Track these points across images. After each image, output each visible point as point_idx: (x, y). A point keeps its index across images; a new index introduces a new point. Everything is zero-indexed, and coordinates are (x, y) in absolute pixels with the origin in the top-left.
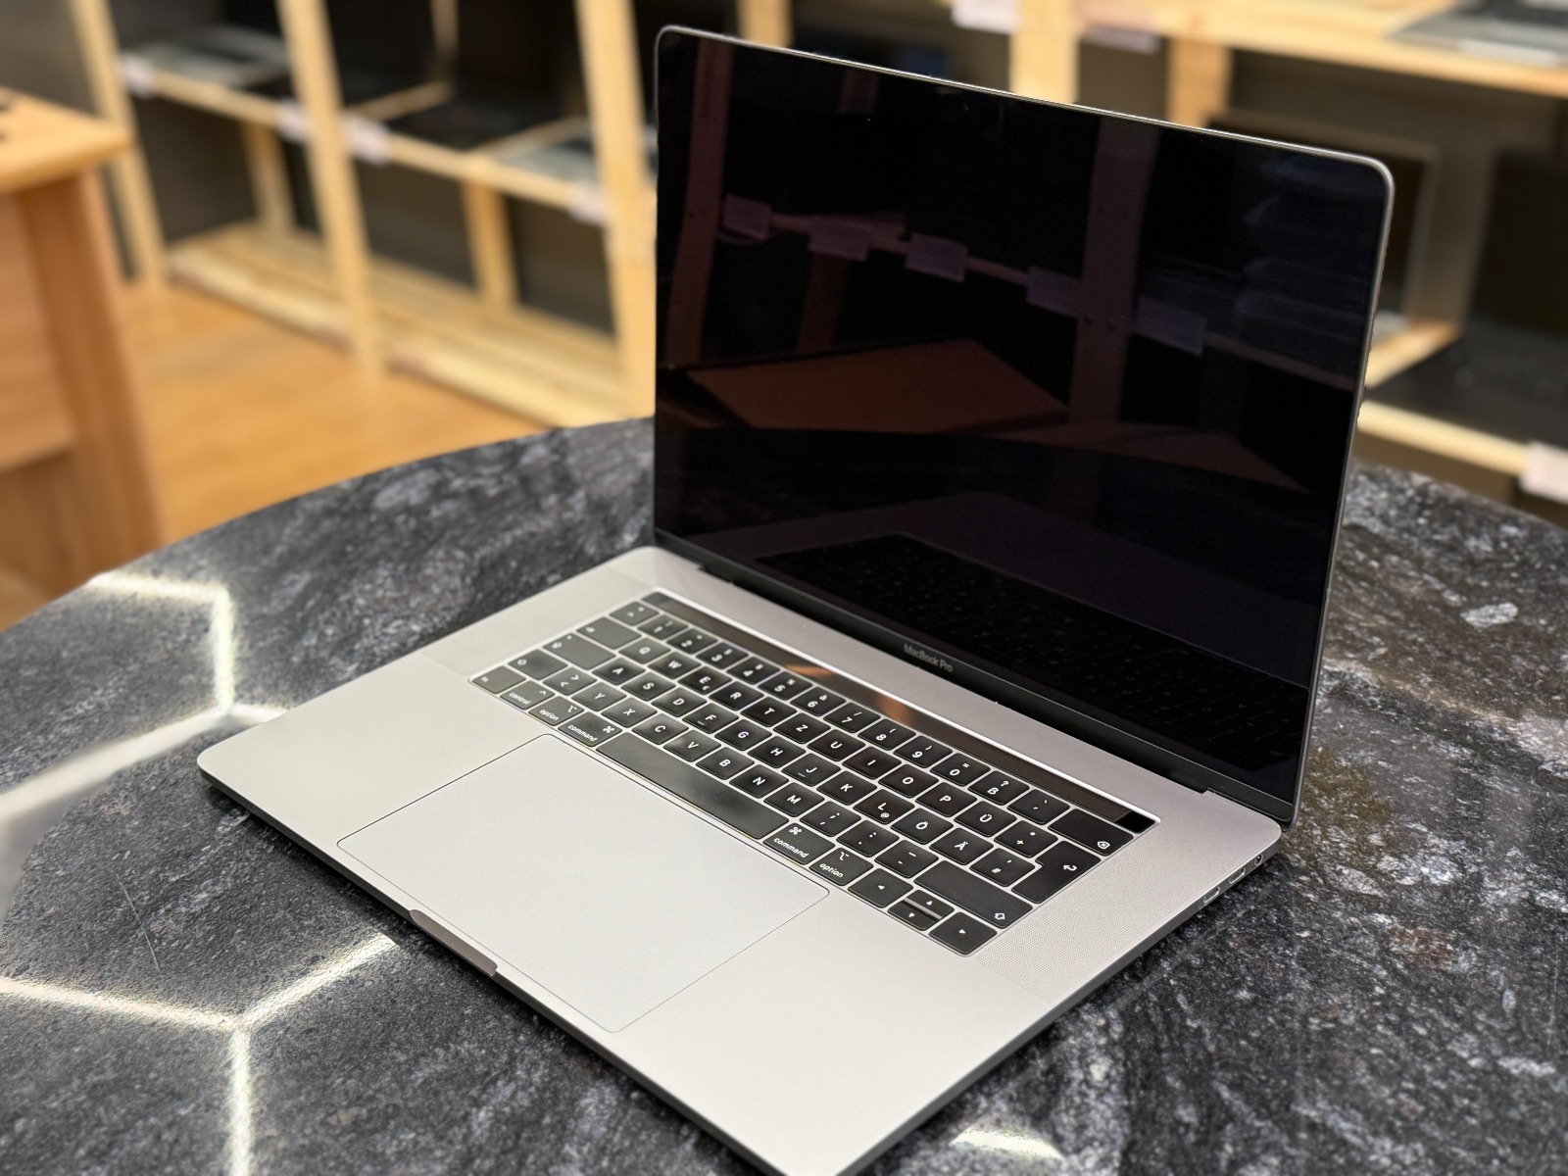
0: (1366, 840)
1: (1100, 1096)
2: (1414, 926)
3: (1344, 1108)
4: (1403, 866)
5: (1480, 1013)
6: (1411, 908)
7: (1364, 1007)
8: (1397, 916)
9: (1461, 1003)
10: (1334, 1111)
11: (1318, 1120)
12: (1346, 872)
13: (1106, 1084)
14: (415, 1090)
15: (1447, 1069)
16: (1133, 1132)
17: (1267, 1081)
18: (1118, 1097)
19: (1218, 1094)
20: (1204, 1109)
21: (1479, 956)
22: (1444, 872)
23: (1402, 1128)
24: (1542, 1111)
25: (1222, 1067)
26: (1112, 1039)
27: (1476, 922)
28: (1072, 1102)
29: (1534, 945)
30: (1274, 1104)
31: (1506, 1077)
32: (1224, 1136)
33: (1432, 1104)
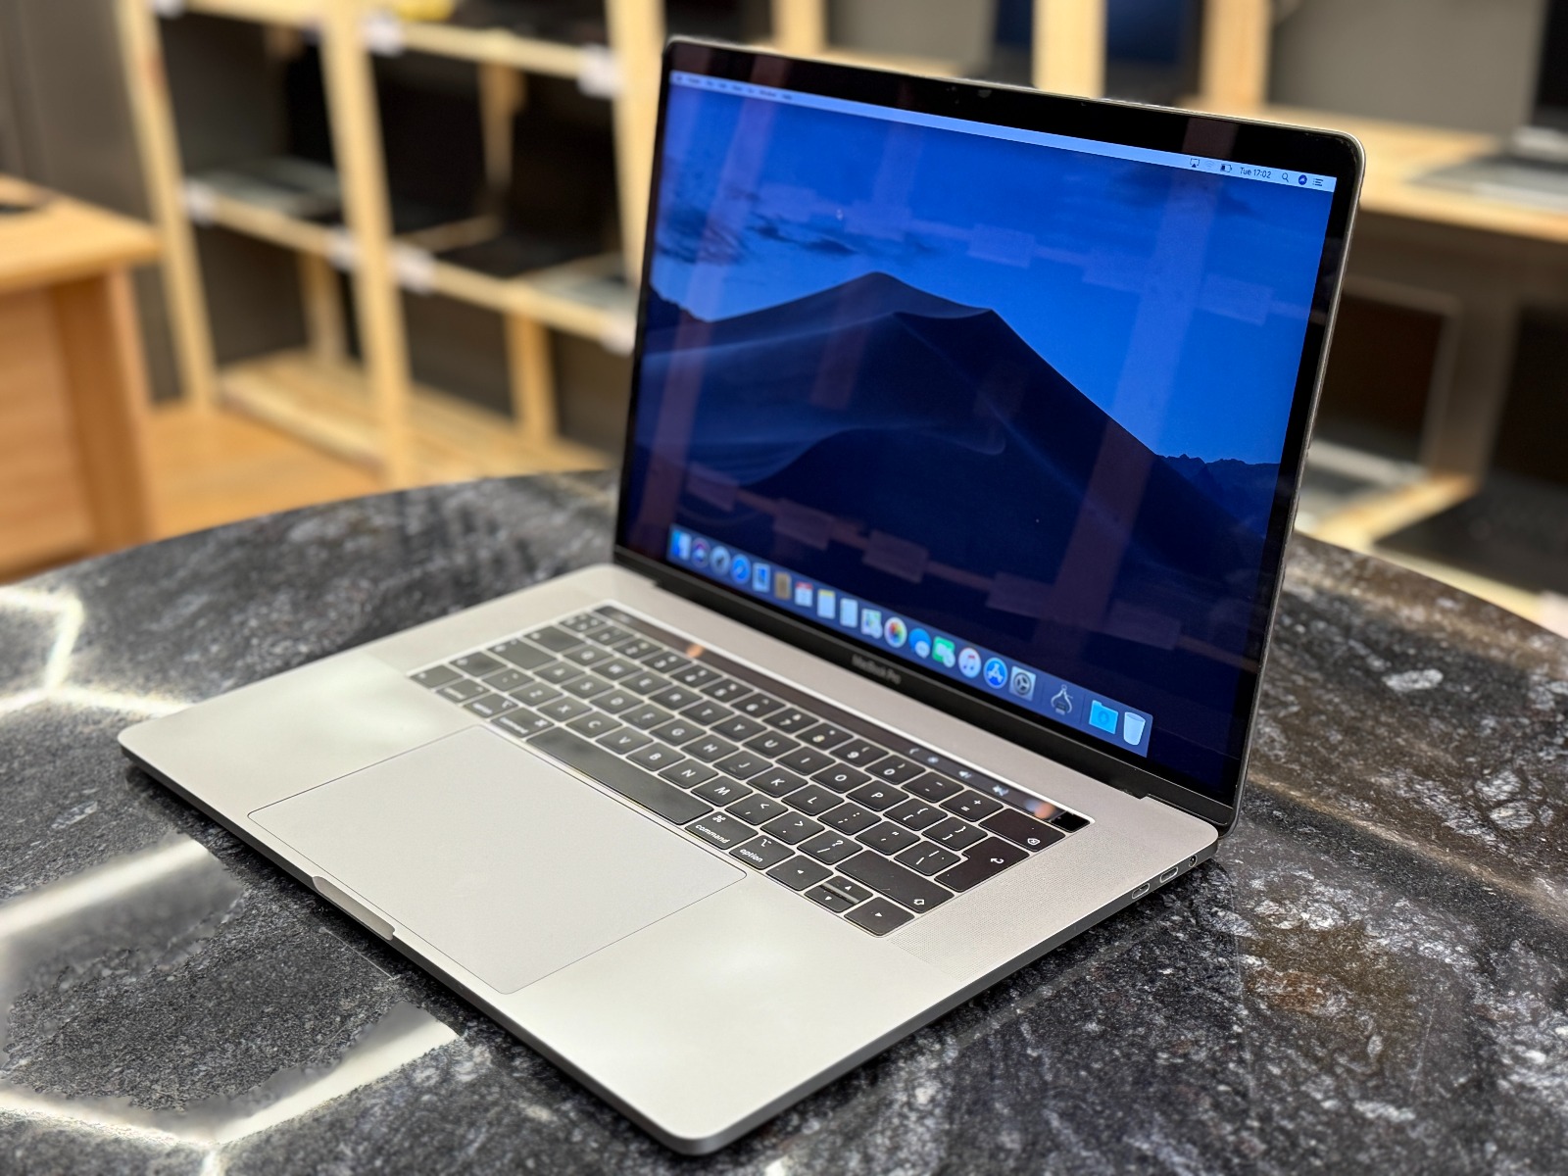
0: (1247, 884)
1: (921, 1119)
2: (1285, 969)
3: (1179, 1142)
4: (1282, 911)
5: (1342, 1056)
6: (1284, 951)
7: (1218, 1045)
8: (1268, 958)
9: (1323, 1045)
10: (1168, 1144)
11: (1149, 1153)
12: (1221, 914)
13: (930, 1107)
14: (194, 1083)
15: (1297, 1109)
16: (950, 1155)
17: (1102, 1112)
18: (940, 1120)
19: (1047, 1123)
20: (1030, 1137)
21: (1349, 1001)
22: (1325, 918)
23: (1239, 1165)
24: (1394, 1156)
25: (1055, 1097)
26: (945, 1064)
27: (1352, 969)
28: (890, 1123)
29: (1410, 993)
30: (1105, 1136)
31: (1361, 1121)
32: (1047, 1164)
33: (1275, 1142)
